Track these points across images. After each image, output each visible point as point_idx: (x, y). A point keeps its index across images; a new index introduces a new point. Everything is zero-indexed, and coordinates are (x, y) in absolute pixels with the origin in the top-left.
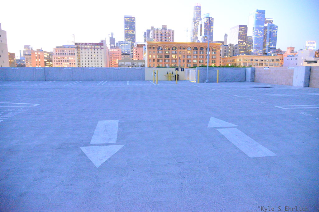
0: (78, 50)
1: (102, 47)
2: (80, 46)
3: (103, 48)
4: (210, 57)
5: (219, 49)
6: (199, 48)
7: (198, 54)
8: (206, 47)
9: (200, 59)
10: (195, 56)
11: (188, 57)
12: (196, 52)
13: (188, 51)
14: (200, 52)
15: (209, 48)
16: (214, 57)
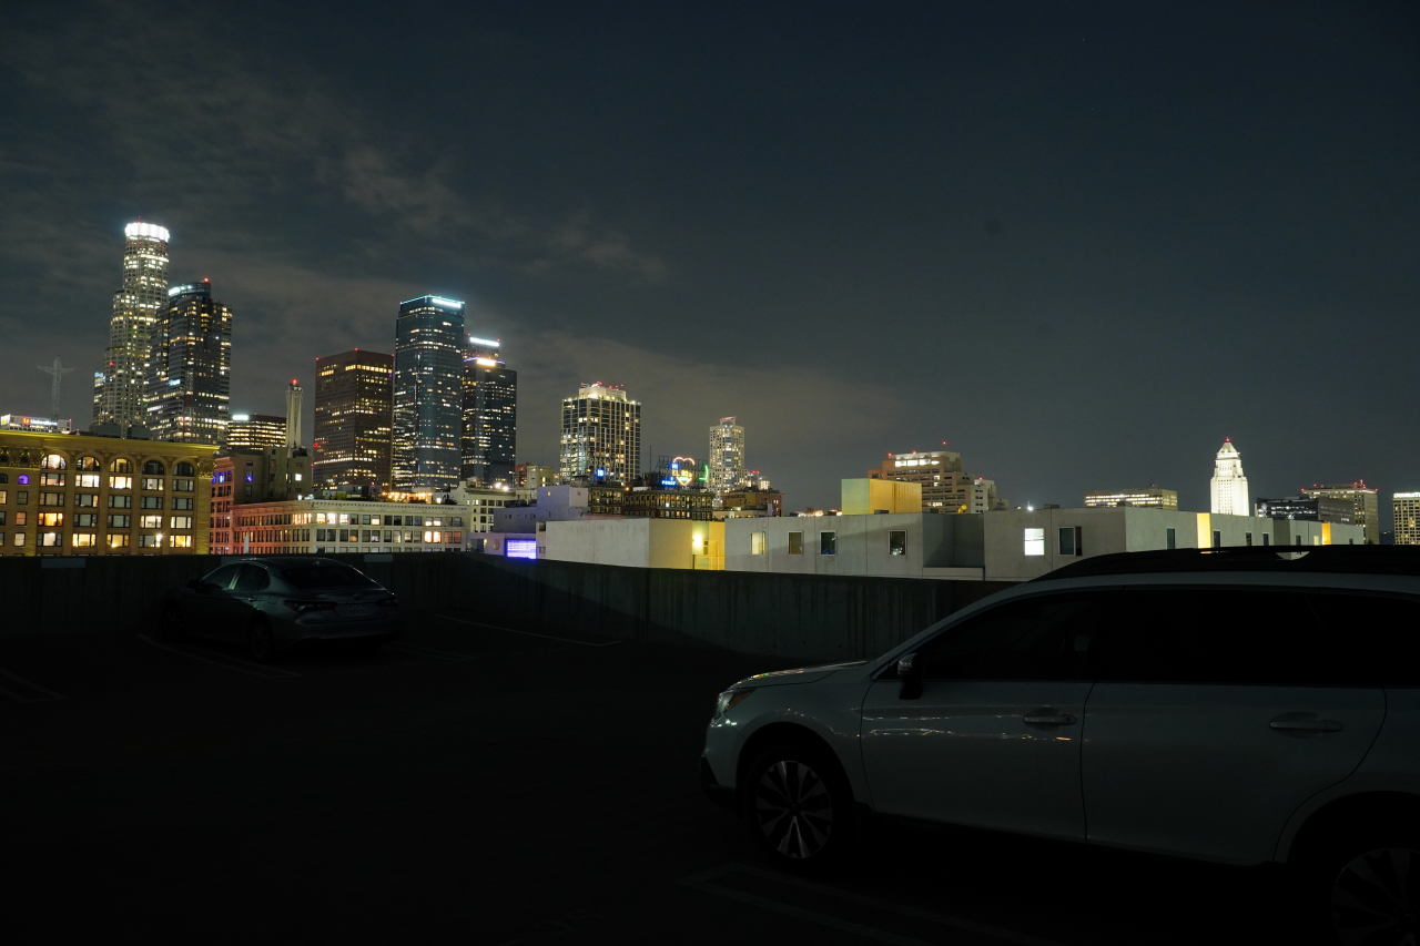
4: (162, 506)
5: (208, 469)
6: (107, 461)
7: (105, 491)
8: (144, 457)
9: (113, 511)
10: (86, 500)
11: (48, 503)
12: (90, 480)
13: (47, 471)
14: (112, 479)
15: (160, 465)
16: (182, 504)
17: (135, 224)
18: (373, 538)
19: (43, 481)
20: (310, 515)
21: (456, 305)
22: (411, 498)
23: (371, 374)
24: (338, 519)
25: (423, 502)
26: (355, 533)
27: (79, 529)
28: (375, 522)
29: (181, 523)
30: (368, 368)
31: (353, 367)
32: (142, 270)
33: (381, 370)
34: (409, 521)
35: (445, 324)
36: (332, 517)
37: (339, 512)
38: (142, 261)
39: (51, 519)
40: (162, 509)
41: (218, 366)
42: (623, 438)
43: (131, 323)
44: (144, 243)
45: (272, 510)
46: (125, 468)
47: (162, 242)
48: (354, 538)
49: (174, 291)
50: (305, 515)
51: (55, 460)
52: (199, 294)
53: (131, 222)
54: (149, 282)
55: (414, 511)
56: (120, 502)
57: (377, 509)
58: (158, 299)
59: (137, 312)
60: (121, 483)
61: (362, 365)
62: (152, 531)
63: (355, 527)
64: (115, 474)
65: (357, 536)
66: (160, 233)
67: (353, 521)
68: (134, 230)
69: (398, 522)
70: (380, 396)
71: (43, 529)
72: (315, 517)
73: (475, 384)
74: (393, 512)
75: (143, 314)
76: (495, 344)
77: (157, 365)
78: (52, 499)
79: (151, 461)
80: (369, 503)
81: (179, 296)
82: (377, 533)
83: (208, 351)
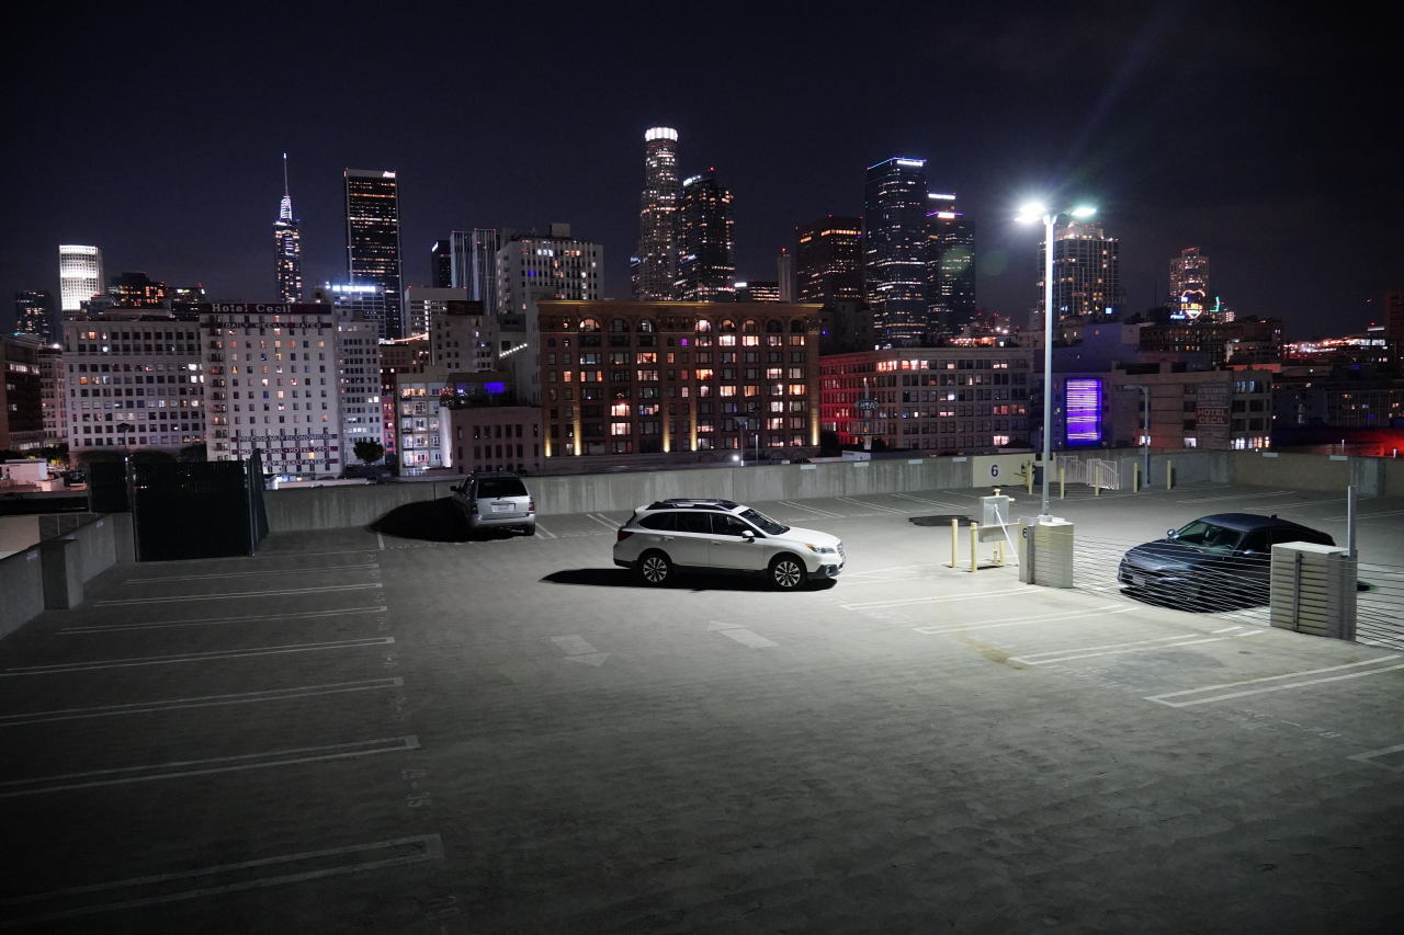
0: (213, 333)
1: (326, 319)
2: (226, 318)
3: (329, 326)
4: (784, 358)
5: (814, 326)
6: (739, 324)
7: (739, 347)
8: (767, 318)
9: (747, 366)
10: (727, 356)
11: (702, 361)
12: (728, 340)
13: (699, 334)
14: (744, 338)
15: (778, 323)
16: (796, 358)
17: (653, 130)
18: (949, 382)
19: (697, 343)
20: (895, 363)
21: (920, 164)
22: (977, 343)
23: (844, 237)
24: (920, 364)
25: (986, 345)
26: (934, 377)
27: (726, 383)
28: (951, 366)
29: (797, 374)
30: (840, 232)
31: (828, 232)
32: (660, 167)
33: (852, 232)
34: (980, 364)
35: (910, 183)
36: (914, 363)
37: (920, 358)
38: (660, 160)
39: (703, 373)
40: (782, 362)
41: (725, 242)
42: (1101, 277)
43: (656, 213)
44: (660, 143)
45: (854, 359)
46: (752, 329)
47: (673, 141)
48: (933, 382)
49: (687, 182)
50: (890, 363)
51: (703, 324)
52: (706, 182)
53: (650, 128)
54: (666, 177)
55: (984, 356)
56: (751, 357)
57: (953, 354)
58: (673, 191)
59: (660, 204)
60: (751, 341)
61: (836, 229)
62: (773, 382)
63: (934, 372)
64: (748, 333)
65: (935, 380)
66: (671, 134)
67: (932, 366)
68: (651, 135)
69: (970, 366)
70: (851, 256)
71: (700, 383)
72: (900, 365)
73: (936, 237)
74: (967, 356)
75: (663, 206)
76: (952, 198)
77: (680, 246)
78: (704, 358)
79: (773, 321)
80: (945, 349)
81: (692, 185)
82: (952, 377)
83: (717, 230)
